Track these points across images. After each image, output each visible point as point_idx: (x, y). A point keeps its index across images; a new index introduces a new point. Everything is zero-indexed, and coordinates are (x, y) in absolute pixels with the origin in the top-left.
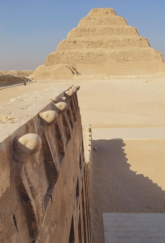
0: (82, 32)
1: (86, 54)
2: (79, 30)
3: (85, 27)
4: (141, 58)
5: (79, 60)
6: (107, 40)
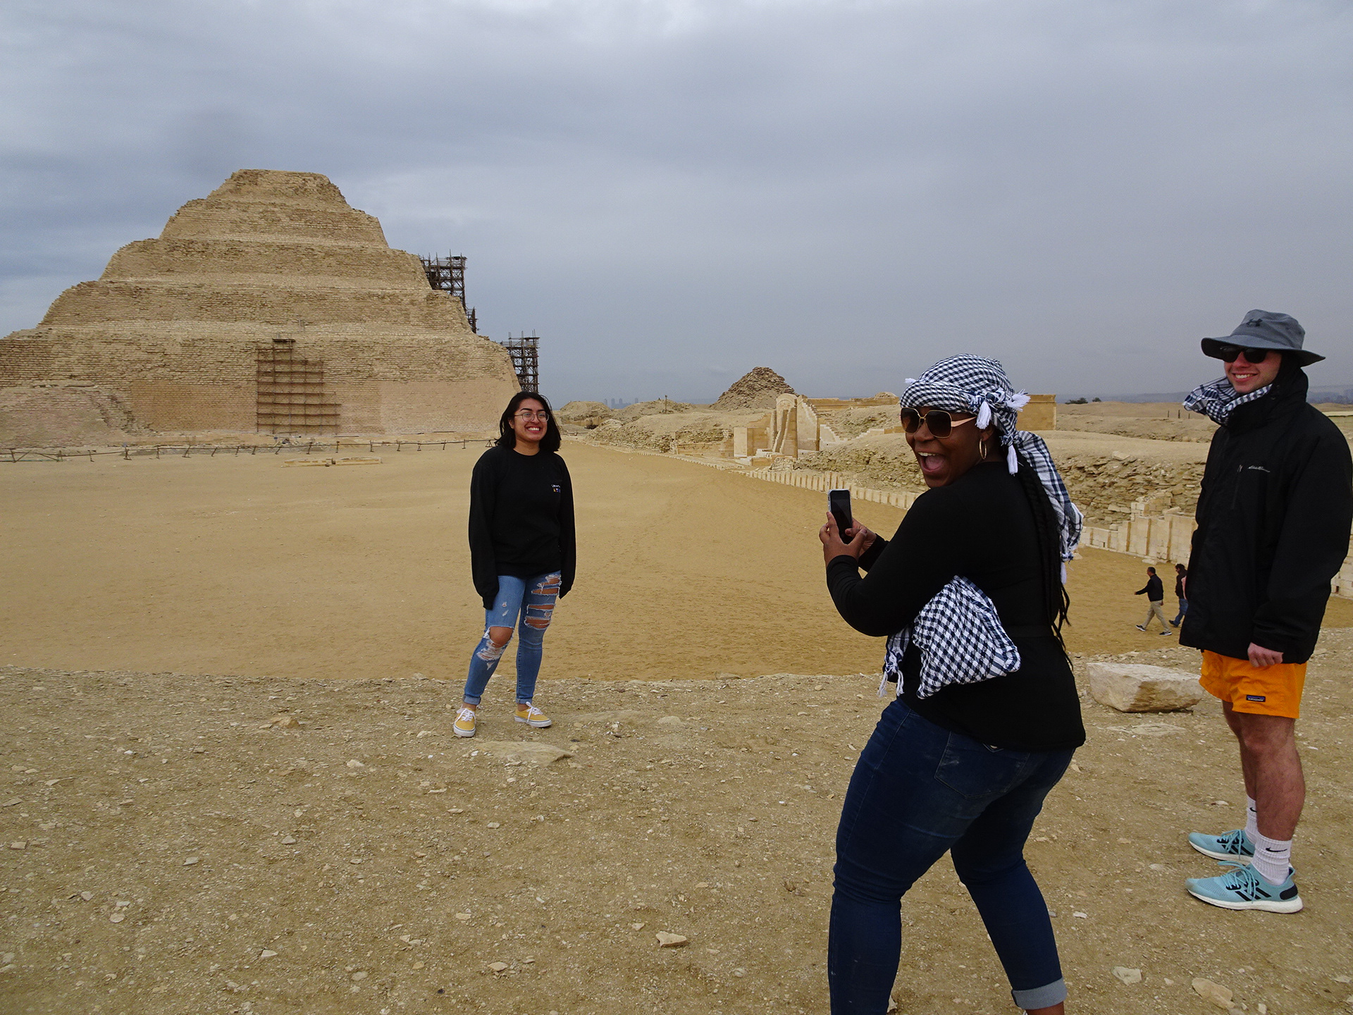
0: (177, 254)
1: (184, 345)
2: (161, 248)
4: (425, 367)
5: (149, 366)
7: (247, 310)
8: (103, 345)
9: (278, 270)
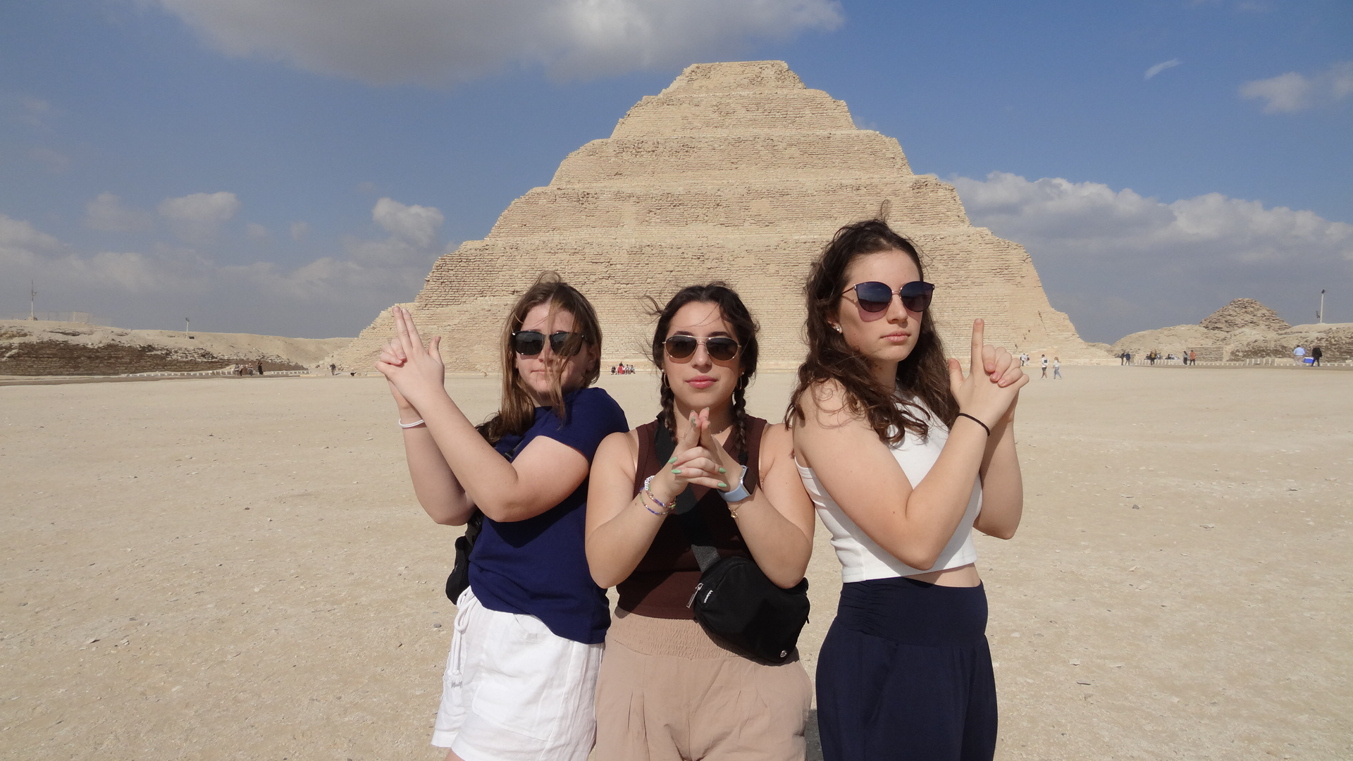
0: (626, 156)
1: (630, 253)
2: (610, 150)
3: (645, 138)
6: (742, 190)
7: (700, 211)
8: (547, 256)
9: (734, 166)
